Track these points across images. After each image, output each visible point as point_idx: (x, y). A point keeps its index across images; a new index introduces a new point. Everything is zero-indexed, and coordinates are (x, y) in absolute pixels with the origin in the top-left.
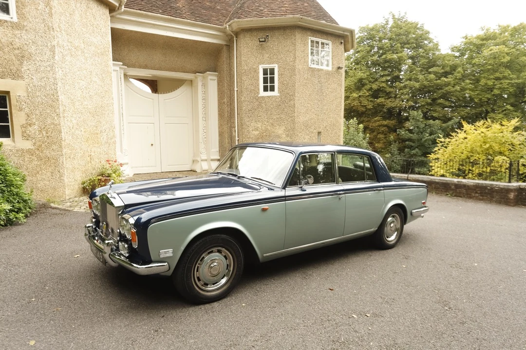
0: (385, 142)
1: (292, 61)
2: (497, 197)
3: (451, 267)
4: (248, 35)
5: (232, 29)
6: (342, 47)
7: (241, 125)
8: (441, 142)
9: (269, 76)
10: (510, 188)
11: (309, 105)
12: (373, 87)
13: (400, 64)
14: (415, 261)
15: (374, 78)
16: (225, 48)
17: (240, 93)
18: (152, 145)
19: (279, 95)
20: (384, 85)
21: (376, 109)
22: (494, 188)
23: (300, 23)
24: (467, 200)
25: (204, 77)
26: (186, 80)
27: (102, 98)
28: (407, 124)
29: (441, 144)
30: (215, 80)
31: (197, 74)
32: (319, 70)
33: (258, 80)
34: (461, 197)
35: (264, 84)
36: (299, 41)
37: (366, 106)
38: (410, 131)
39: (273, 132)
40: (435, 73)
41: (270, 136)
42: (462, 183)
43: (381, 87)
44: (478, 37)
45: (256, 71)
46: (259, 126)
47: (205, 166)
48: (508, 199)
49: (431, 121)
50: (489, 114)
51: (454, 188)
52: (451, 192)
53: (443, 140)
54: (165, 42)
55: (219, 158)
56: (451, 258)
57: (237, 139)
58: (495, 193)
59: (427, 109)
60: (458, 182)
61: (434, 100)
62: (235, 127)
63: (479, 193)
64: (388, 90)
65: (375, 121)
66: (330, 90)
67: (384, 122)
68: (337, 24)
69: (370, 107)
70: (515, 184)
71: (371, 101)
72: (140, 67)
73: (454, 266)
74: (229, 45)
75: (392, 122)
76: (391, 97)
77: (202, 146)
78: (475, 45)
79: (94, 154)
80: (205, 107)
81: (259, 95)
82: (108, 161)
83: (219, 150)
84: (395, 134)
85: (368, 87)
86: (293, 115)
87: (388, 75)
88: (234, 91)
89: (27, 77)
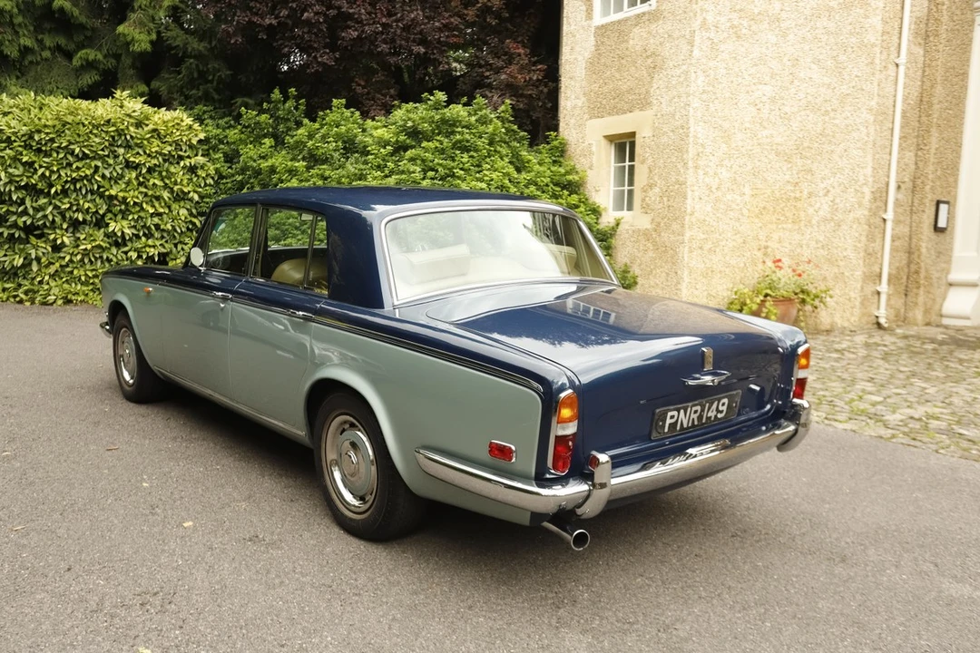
89: (655, 102)
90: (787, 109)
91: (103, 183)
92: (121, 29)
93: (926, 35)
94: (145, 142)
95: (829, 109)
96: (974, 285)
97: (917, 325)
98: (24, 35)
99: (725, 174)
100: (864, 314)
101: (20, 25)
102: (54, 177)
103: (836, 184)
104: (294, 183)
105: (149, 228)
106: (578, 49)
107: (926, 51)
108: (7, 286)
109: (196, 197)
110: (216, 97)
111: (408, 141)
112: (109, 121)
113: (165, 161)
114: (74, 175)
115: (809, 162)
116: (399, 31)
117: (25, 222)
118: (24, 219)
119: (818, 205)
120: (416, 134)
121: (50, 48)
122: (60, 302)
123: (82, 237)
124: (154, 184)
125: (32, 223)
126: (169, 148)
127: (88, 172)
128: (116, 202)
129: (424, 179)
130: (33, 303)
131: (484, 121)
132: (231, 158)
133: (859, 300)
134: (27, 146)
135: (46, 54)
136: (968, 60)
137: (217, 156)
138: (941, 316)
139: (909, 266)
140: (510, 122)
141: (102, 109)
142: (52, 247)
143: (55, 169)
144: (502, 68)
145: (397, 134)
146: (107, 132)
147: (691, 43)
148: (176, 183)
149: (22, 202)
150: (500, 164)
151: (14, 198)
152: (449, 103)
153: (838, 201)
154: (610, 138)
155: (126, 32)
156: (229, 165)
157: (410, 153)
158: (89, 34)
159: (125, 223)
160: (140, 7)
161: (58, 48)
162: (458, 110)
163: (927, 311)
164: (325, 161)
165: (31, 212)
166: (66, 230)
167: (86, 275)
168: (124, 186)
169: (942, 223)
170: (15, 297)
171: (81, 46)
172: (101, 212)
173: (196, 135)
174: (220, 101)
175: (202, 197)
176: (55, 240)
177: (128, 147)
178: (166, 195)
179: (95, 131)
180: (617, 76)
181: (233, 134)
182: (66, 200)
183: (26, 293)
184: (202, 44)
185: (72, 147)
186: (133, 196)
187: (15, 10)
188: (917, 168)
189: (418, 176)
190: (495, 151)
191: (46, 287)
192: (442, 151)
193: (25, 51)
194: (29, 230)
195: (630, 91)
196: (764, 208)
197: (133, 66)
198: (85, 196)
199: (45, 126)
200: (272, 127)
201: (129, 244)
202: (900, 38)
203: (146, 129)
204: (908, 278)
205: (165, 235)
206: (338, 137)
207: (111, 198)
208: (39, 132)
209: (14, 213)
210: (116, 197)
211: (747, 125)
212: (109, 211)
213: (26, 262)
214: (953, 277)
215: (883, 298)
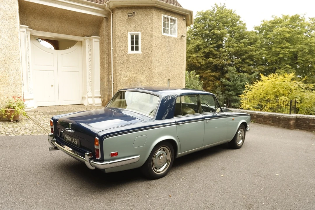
0: (213, 87)
1: (150, 30)
2: (283, 124)
3: (254, 175)
4: (120, 11)
5: (109, 7)
6: (184, 22)
7: (115, 73)
8: (248, 87)
9: (135, 40)
10: (291, 118)
11: (162, 61)
12: (205, 51)
13: (223, 37)
14: (229, 172)
15: (206, 45)
16: (105, 20)
17: (115, 51)
18: (52, 86)
19: (141, 53)
20: (212, 49)
21: (207, 65)
22: (281, 117)
23: (156, 4)
24: (264, 125)
25: (90, 40)
26: (77, 41)
27: (10, 50)
28: (227, 75)
29: (248, 88)
30: (98, 42)
31: (85, 37)
32: (169, 37)
33: (127, 42)
34: (260, 123)
35: (131, 45)
36: (156, 16)
37: (201, 63)
38: (229, 80)
39: (137, 79)
40: (244, 43)
41: (135, 81)
42: (261, 114)
43: (211, 51)
44: (270, 22)
45: (126, 36)
46: (128, 74)
47: (90, 101)
48: (290, 125)
49: (241, 73)
50: (276, 70)
51: (256, 118)
52: (254, 120)
53: (249, 86)
54: (61, 13)
55: (100, 96)
56: (254, 168)
57: (112, 83)
58: (281, 121)
59: (239, 65)
60: (258, 113)
61: (243, 60)
62: (111, 75)
63: (271, 121)
64: (215, 53)
65: (207, 73)
66: (176, 51)
67: (212, 73)
68: (181, 7)
69: (203, 63)
70: (294, 115)
71: (204, 60)
72: (43, 30)
73: (256, 175)
74: (108, 18)
75: (217, 74)
76: (217, 58)
77: (88, 87)
78: (268, 26)
79: (3, 92)
80: (91, 60)
81: (128, 53)
82: (13, 97)
83: (101, 91)
84: (219, 81)
85: (202, 50)
86: (151, 67)
87: (215, 43)
88: (111, 49)
115: (8, 65)
119: (11, 79)
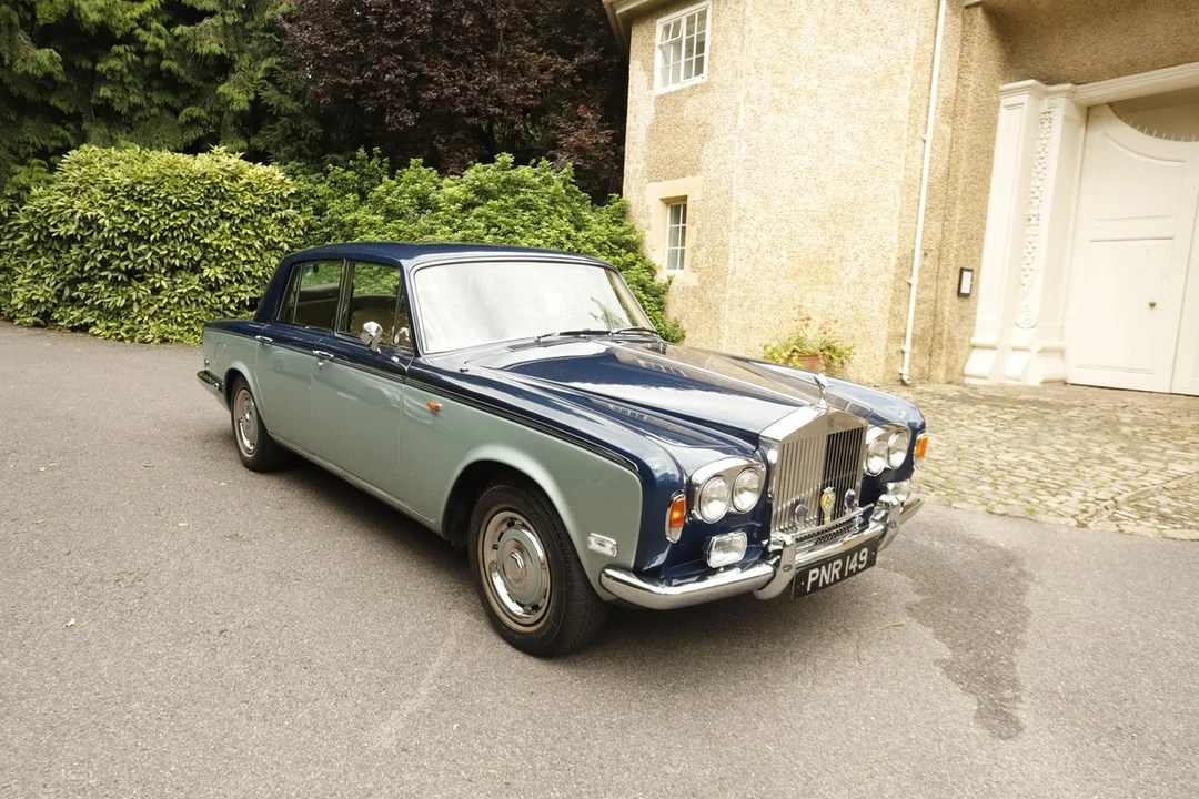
18: (1152, 305)
89: (704, 168)
90: (822, 178)
91: (198, 231)
92: (221, 89)
93: (953, 114)
94: (239, 195)
95: (860, 179)
96: (994, 348)
97: (939, 383)
98: (134, 93)
99: (764, 238)
100: (888, 372)
101: (130, 83)
102: (154, 225)
103: (865, 250)
104: (372, 237)
105: (241, 274)
106: (640, 116)
107: (953, 129)
108: (111, 324)
109: (286, 247)
110: (309, 153)
111: (476, 199)
112: (205, 175)
113: (257, 212)
114: (172, 224)
115: (841, 228)
116: (476, 94)
117: (127, 266)
118: (126, 263)
119: (849, 268)
120: (483, 193)
121: (158, 105)
122: (157, 341)
123: (179, 281)
124: (246, 234)
125: (133, 267)
126: (261, 201)
127: (184, 222)
128: (210, 250)
129: (487, 234)
130: (133, 341)
131: (547, 182)
132: (319, 211)
133: (883, 358)
134: (129, 196)
135: (155, 111)
136: (994, 139)
137: (307, 209)
138: (964, 375)
139: (934, 329)
140: (571, 183)
141: (201, 163)
142: (152, 290)
143: (154, 218)
144: (572, 131)
145: (466, 192)
146: (202, 185)
147: (736, 115)
148: (267, 234)
149: (124, 248)
150: (557, 222)
151: (117, 244)
152: (516, 164)
153: (866, 265)
154: (667, 201)
155: (226, 92)
156: (318, 217)
157: (477, 210)
158: (194, 92)
159: (218, 269)
160: (240, 68)
161: (166, 106)
162: (525, 172)
163: (949, 370)
164: (401, 216)
165: (132, 257)
166: (165, 275)
167: (182, 316)
168: (218, 235)
169: (965, 290)
170: (117, 334)
171: (186, 104)
172: (196, 259)
173: (288, 189)
174: (313, 158)
175: (292, 247)
176: (154, 283)
177: (223, 199)
178: (257, 244)
179: (192, 184)
180: (673, 142)
181: (322, 189)
182: (164, 247)
183: (127, 332)
184: (297, 104)
185: (170, 198)
186: (227, 245)
187: (125, 70)
188: (944, 237)
189: (481, 232)
190: (555, 210)
191: (145, 327)
192: (505, 209)
193: (134, 108)
194: (130, 273)
195: (683, 157)
196: (800, 270)
197: (234, 123)
198: (181, 244)
199: (147, 178)
200: (357, 182)
201: (223, 289)
202: (927, 116)
203: (240, 182)
204: (933, 339)
205: (257, 281)
206: (414, 194)
207: (206, 246)
208: (140, 183)
209: (117, 258)
210: (210, 245)
211: (786, 192)
212: (204, 257)
213: (129, 303)
214: (975, 340)
215: (907, 356)
